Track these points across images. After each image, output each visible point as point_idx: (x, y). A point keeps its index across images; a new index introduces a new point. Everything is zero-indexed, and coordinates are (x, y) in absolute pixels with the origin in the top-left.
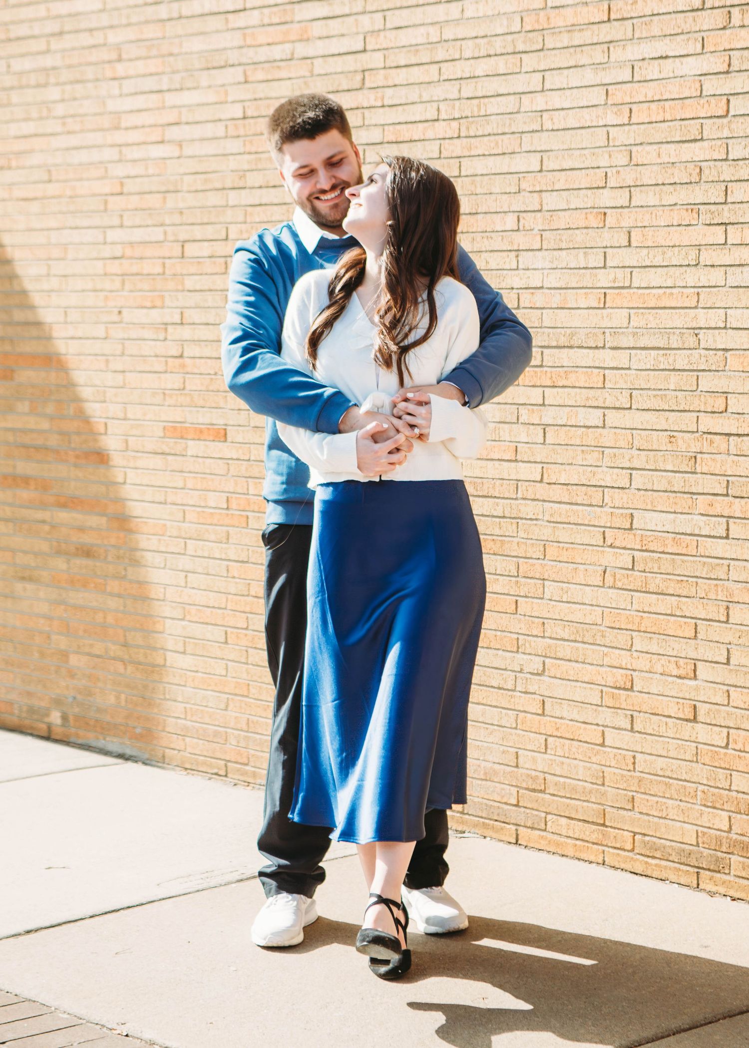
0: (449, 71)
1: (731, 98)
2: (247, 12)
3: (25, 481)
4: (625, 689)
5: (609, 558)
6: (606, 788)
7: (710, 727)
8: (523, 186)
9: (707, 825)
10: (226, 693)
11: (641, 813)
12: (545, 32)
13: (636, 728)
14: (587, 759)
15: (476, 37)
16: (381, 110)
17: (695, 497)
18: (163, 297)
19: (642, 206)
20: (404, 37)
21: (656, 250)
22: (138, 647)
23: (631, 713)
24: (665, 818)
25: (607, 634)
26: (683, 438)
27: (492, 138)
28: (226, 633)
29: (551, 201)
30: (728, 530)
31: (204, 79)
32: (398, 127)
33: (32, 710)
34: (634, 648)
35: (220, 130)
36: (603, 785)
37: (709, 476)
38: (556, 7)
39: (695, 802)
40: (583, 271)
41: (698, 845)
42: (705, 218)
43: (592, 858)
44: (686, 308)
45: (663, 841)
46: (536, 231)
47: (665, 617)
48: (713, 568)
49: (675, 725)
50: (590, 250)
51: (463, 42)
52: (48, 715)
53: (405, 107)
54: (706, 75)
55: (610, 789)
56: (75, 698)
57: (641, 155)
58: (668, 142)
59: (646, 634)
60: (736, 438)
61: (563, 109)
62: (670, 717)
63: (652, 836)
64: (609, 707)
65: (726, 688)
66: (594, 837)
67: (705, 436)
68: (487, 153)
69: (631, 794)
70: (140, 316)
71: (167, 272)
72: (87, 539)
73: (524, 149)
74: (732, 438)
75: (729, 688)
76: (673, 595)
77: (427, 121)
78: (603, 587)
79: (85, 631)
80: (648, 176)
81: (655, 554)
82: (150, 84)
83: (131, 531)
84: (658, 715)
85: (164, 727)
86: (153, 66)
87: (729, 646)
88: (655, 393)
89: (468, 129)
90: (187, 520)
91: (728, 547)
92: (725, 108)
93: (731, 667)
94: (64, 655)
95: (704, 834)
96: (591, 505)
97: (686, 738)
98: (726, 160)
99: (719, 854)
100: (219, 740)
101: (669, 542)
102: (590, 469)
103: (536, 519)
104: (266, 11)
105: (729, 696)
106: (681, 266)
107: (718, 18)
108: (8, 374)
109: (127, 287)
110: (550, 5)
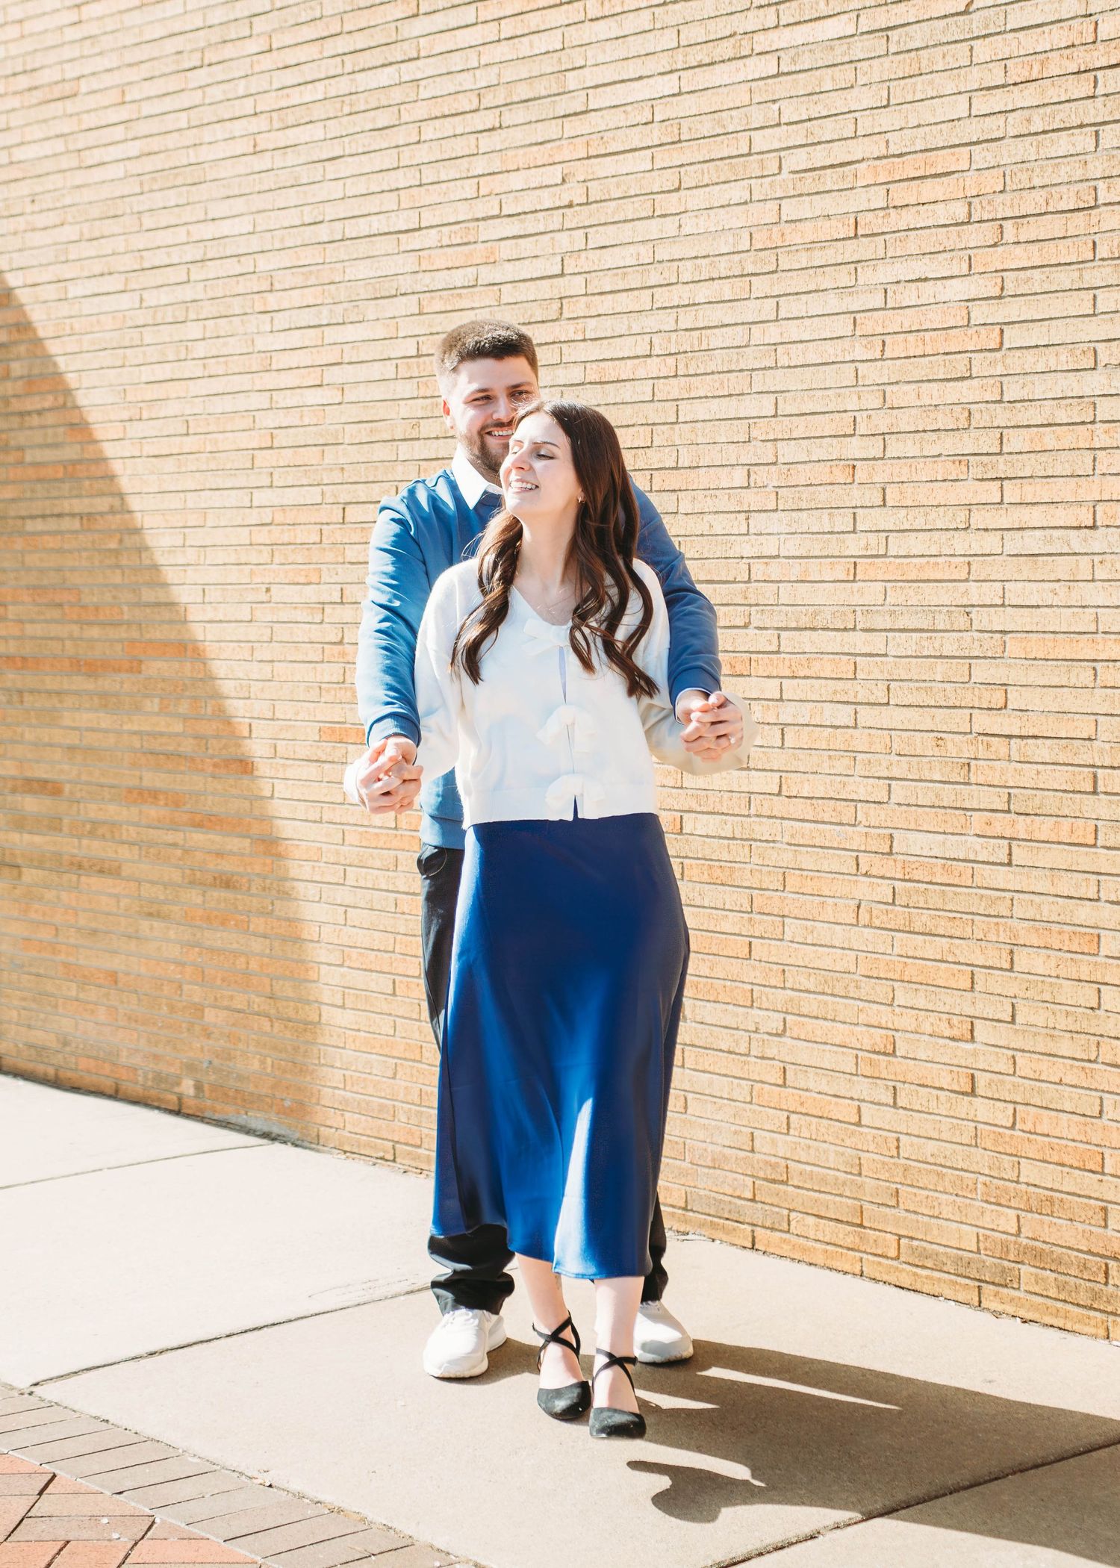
0: (663, 297)
1: (1005, 327)
2: (424, 232)
3: (154, 795)
4: (885, 1054)
5: (864, 889)
6: (864, 1179)
7: (992, 1102)
8: (754, 434)
9: (990, 1227)
10: (394, 1057)
11: (907, 1210)
12: (779, 251)
13: (900, 1103)
14: (839, 1142)
15: (696, 258)
16: (582, 344)
17: (969, 813)
18: (320, 570)
19: (899, 458)
20: (610, 259)
21: (917, 510)
22: (288, 999)
23: (893, 1084)
24: (937, 1217)
25: (863, 985)
26: (953, 740)
27: (716, 376)
28: (394, 982)
29: (788, 452)
30: (1010, 854)
31: (371, 310)
32: (602, 364)
33: (159, 1078)
34: (896, 1003)
35: (389, 371)
36: (860, 1174)
37: (986, 788)
38: (792, 221)
39: (974, 1196)
40: (829, 536)
41: (979, 1252)
42: (976, 472)
43: (847, 1267)
44: (955, 581)
45: (934, 1247)
46: (770, 489)
47: (934, 963)
48: (993, 902)
49: (949, 1099)
50: (836, 511)
51: (680, 264)
52: (178, 1084)
53: (611, 340)
54: (974, 300)
55: (868, 1180)
56: (210, 1062)
57: (900, 395)
58: (929, 381)
59: (911, 985)
60: (1018, 741)
61: (801, 342)
62: (942, 1089)
63: (922, 1240)
64: (865, 1076)
65: (1011, 1053)
66: (849, 1241)
67: (980, 738)
68: (709, 394)
69: (894, 1186)
70: (291, 594)
71: (324, 540)
72: (227, 866)
73: (754, 390)
74: (1013, 741)
75: (1015, 1053)
76: (944, 936)
77: (638, 357)
78: (857, 925)
79: (223, 980)
80: (905, 421)
81: (920, 885)
82: (306, 317)
83: (279, 856)
84: (927, 1086)
85: (319, 1099)
86: (310, 296)
87: (1014, 1001)
88: (917, 685)
89: (687, 366)
90: (346, 842)
91: (1011, 876)
92: (998, 340)
93: (1017, 1027)
94: (199, 1009)
95: (987, 1237)
96: (841, 824)
97: (963, 1117)
98: (1000, 402)
99: (1006, 1263)
100: (385, 1116)
101: (938, 870)
102: (839, 779)
103: (774, 841)
104: (444, 229)
105: (1015, 1063)
106: (947, 529)
107: (986, 234)
108: (135, 666)
109: (276, 560)
110: (784, 218)
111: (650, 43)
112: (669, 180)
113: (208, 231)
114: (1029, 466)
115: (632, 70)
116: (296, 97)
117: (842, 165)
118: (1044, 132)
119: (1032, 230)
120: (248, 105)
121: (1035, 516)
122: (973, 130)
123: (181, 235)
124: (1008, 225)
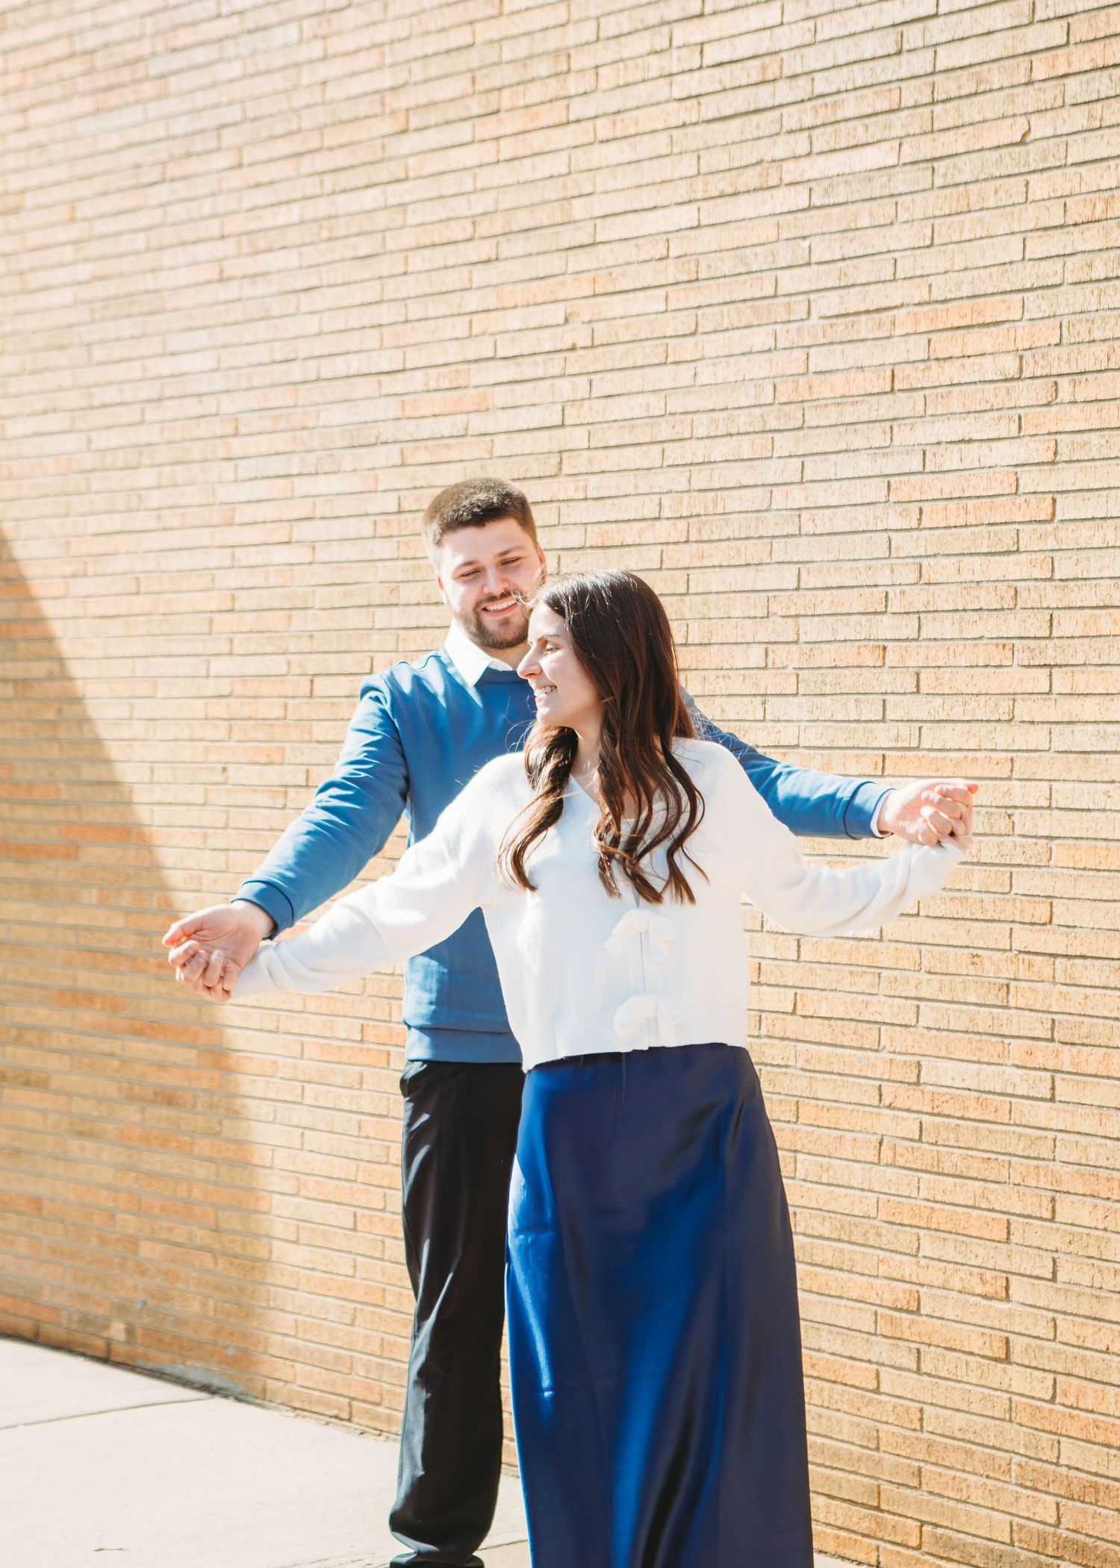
0: (676, 453)
1: (1058, 497)
2: (408, 374)
3: (89, 997)
4: (908, 1311)
5: (886, 1123)
6: (882, 1454)
7: (1029, 1371)
8: (774, 608)
9: (1026, 1515)
10: (353, 1301)
11: (931, 1493)
12: (806, 405)
13: (924, 1369)
14: (855, 1412)
15: (713, 410)
16: (583, 504)
17: (1007, 1041)
18: (283, 749)
19: (935, 639)
20: (617, 409)
21: (955, 698)
22: (235, 1232)
23: (916, 1346)
24: (965, 1502)
25: (884, 1232)
26: (990, 958)
27: (732, 543)
28: (355, 1216)
29: (811, 629)
30: (1053, 1089)
31: (347, 459)
32: (605, 527)
33: (85, 1320)
34: (921, 1254)
35: (366, 527)
36: (877, 1449)
37: (1026, 1013)
38: (821, 372)
39: (1007, 1479)
40: (855, 725)
41: (1012, 1544)
42: (1023, 657)
43: (861, 1557)
44: (996, 779)
45: (961, 1536)
46: (790, 670)
47: (965, 1210)
48: (1033, 1141)
49: (981, 1365)
50: (864, 697)
51: (695, 417)
52: (107, 1327)
53: (616, 501)
54: (1024, 465)
55: (887, 1456)
56: (145, 1303)
57: (934, 569)
58: (971, 554)
59: (938, 1234)
60: (1064, 960)
61: (828, 507)
62: (971, 1354)
63: (947, 1528)
64: (886, 1337)
65: (1051, 1315)
66: (863, 1527)
67: (1021, 956)
68: (724, 563)
69: (917, 1464)
70: (252, 775)
71: (290, 715)
72: (170, 1080)
73: (775, 559)
74: (1058, 961)
75: (1056, 1315)
76: (976, 1179)
77: (645, 519)
78: (878, 1164)
79: (162, 1209)
80: (944, 599)
81: (950, 1120)
82: (275, 466)
83: (229, 1070)
84: (955, 1350)
85: (266, 1347)
86: (280, 442)
87: (1055, 1255)
88: (951, 894)
89: (699, 531)
90: (306, 1056)
91: (1055, 1114)
92: (1050, 511)
93: (1059, 1285)
94: (133, 1242)
95: (1021, 1527)
96: (861, 1048)
97: (996, 1386)
98: (1051, 579)
99: (1043, 1558)
100: (341, 1368)
101: (972, 1103)
102: (861, 997)
103: (786, 1066)
104: (433, 372)
105: (1055, 1327)
106: (988, 721)
107: (1040, 391)
108: (71, 852)
109: (235, 736)
110: (812, 369)
111: (668, 169)
112: (683, 323)
113: (165, 366)
114: (1081, 652)
115: (646, 199)
116: (268, 219)
117: (878, 310)
118: (1107, 279)
119: (1089, 389)
120: (214, 227)
121: (1087, 709)
122: (1026, 276)
123: (135, 370)
124: (1063, 382)
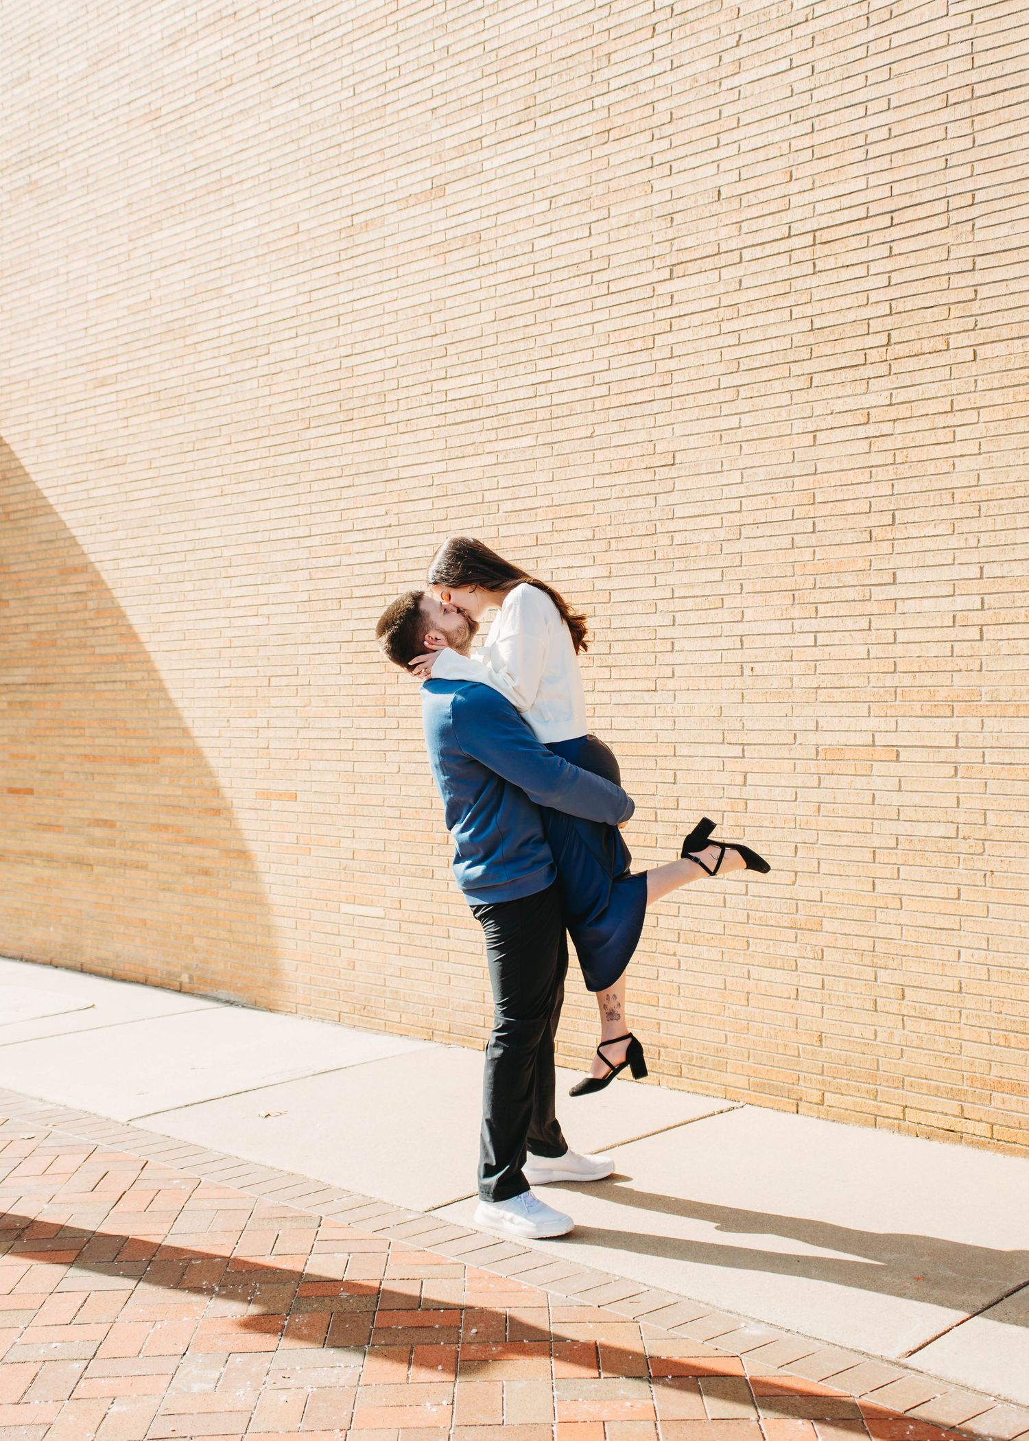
1: (611, 592)
2: (312, 538)
3: (166, 827)
10: (296, 960)
18: (256, 711)
20: (411, 553)
22: (239, 931)
31: (284, 577)
33: (169, 974)
35: (293, 608)
42: (598, 663)
52: (180, 977)
56: (197, 965)
70: (241, 723)
71: (259, 695)
72: (206, 864)
79: (204, 923)
82: (251, 580)
85: (256, 983)
86: (251, 569)
90: (272, 851)
94: (191, 938)
98: (609, 628)
104: (323, 536)
107: (602, 545)
108: (156, 760)
109: (233, 705)
110: (500, 535)
111: (431, 446)
112: (441, 514)
113: (196, 535)
114: (624, 660)
115: (422, 459)
116: (244, 467)
117: (529, 509)
118: (630, 496)
119: (624, 544)
120: (218, 471)
121: (627, 685)
122: (595, 494)
123: (182, 536)
124: (613, 541)
